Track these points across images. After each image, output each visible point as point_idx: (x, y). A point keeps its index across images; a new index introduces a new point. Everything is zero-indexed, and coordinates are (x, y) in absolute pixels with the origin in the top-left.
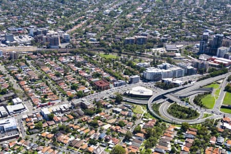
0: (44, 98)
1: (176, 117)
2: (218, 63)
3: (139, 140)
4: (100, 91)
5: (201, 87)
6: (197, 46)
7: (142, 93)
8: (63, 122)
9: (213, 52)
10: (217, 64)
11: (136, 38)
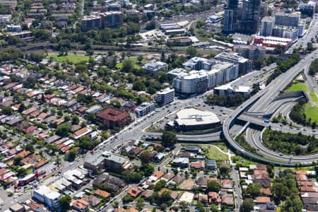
0: (15, 164)
1: (289, 153)
2: (272, 46)
3: (268, 209)
4: (118, 131)
5: (281, 92)
6: (211, 19)
7: (201, 119)
8: (93, 207)
9: (249, 28)
10: (272, 49)
11: (102, 16)
